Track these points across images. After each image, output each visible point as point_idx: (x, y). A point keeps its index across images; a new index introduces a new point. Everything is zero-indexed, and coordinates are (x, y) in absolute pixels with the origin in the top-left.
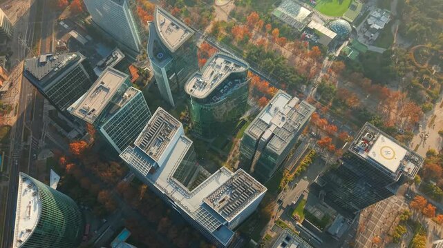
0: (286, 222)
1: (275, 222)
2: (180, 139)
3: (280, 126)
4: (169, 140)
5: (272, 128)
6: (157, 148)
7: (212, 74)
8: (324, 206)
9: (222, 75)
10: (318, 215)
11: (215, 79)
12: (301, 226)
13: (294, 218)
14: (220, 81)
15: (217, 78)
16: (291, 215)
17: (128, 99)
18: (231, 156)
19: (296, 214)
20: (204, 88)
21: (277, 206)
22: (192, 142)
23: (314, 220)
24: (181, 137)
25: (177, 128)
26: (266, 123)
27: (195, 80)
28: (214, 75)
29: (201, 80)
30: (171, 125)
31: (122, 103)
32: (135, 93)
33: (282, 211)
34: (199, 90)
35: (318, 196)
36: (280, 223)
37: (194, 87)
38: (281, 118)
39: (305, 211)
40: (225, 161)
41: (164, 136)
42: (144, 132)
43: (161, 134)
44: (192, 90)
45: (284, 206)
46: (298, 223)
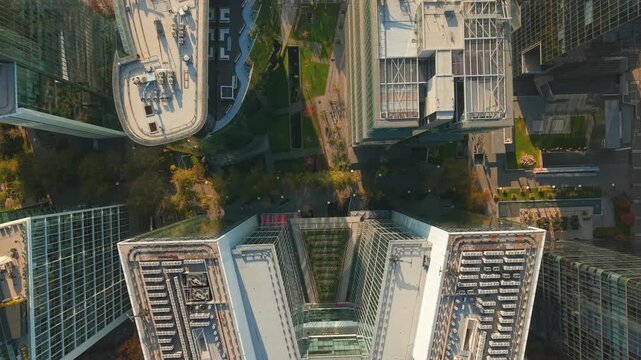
0: (515, 185)
1: (496, 200)
2: (240, 261)
3: (460, 45)
4: (225, 306)
5: (444, 65)
6: (214, 347)
7: (161, 33)
8: (559, 101)
9: (188, 13)
10: (560, 126)
11: (184, 44)
12: (545, 170)
13: (525, 167)
14: (199, 33)
15: (185, 35)
16: (515, 165)
17: (20, 264)
18: (327, 147)
19: (524, 158)
20: (178, 92)
21: (480, 167)
22: (272, 246)
23: (560, 141)
24: (234, 257)
25: (215, 261)
26: (408, 60)
27: (134, 89)
28: (169, 31)
29: (150, 78)
30: (193, 267)
31: (17, 286)
32: (17, 236)
33: (494, 171)
34: (171, 108)
35: (536, 93)
36: (505, 194)
37: (149, 110)
38: (442, 20)
39: (535, 139)
40: (326, 167)
41: (204, 308)
42: (147, 340)
43: (190, 309)
44: (153, 127)
45: (492, 159)
46: (537, 170)
